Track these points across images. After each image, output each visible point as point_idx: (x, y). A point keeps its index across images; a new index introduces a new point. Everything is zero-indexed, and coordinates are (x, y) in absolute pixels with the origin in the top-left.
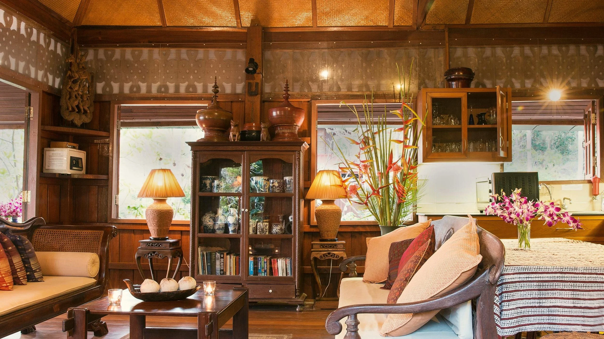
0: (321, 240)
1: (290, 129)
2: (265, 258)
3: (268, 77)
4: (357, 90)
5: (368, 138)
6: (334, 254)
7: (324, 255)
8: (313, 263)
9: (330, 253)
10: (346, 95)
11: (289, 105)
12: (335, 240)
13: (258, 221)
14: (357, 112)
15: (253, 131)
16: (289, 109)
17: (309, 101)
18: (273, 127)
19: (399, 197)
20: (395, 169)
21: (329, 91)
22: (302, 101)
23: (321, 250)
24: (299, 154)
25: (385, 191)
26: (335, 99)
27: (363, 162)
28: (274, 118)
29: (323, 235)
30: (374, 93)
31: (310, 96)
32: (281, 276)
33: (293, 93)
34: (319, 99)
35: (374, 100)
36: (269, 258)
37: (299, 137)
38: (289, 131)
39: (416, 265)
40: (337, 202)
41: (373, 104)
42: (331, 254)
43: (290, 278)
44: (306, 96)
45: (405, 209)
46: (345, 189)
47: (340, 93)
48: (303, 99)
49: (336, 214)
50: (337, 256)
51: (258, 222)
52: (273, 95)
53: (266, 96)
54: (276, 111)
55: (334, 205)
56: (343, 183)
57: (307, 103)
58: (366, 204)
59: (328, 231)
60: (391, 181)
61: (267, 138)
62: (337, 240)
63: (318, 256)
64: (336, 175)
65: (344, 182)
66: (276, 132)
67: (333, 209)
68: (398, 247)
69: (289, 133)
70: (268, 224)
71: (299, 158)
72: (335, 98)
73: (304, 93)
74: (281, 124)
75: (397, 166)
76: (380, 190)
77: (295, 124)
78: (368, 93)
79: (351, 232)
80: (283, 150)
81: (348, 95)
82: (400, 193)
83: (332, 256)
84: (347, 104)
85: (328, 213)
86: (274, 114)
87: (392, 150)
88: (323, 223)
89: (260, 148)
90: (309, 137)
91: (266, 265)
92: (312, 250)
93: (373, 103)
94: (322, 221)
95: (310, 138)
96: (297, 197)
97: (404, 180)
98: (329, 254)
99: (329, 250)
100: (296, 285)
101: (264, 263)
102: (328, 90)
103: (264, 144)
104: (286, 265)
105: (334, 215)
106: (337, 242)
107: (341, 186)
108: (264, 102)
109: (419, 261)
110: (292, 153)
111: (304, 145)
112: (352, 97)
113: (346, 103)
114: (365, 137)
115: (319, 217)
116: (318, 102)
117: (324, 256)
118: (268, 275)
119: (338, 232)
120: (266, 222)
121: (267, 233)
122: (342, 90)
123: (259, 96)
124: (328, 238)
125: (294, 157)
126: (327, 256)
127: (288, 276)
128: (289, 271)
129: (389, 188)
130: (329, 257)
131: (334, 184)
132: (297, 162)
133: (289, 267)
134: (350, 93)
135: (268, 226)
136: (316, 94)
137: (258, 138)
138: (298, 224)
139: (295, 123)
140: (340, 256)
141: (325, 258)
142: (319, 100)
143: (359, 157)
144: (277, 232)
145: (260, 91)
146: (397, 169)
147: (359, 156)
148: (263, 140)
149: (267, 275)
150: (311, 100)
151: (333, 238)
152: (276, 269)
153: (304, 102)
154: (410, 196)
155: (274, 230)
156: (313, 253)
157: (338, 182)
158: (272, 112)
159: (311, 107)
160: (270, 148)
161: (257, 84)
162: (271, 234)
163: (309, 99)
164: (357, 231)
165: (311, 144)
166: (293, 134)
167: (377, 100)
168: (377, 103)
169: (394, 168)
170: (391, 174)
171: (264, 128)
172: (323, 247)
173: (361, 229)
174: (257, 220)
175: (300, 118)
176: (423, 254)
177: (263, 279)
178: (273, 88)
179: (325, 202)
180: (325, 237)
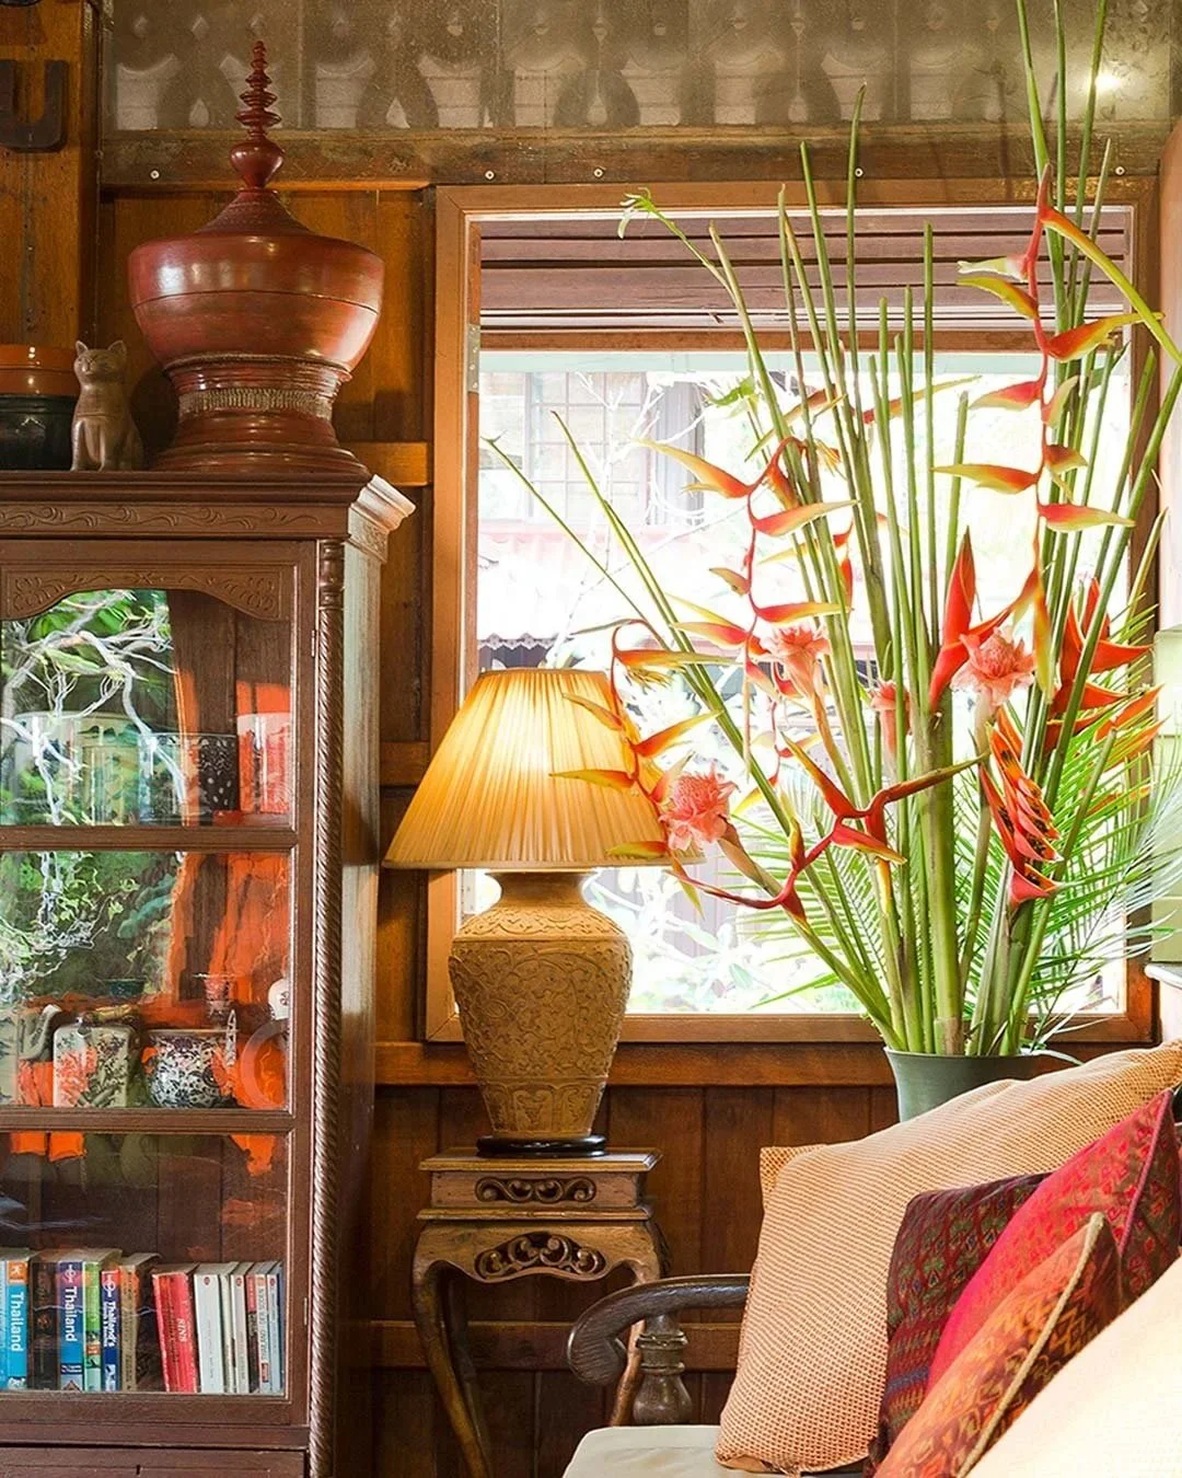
0: (492, 1149)
1: (276, 385)
2: (104, 1266)
3: (140, 23)
4: (751, 120)
5: (809, 448)
6: (574, 1247)
7: (502, 1250)
8: (426, 1301)
9: (546, 1237)
10: (673, 149)
11: (271, 218)
12: (583, 1150)
13: (56, 1015)
14: (733, 263)
15: (25, 401)
16: (272, 248)
17: (417, 194)
18: (165, 374)
19: (1019, 860)
20: (986, 670)
21: (560, 121)
22: (372, 193)
23: (486, 1214)
24: (338, 560)
25: (926, 819)
26: (598, 181)
27: (771, 614)
28: (165, 311)
29: (503, 1115)
30: (867, 140)
31: (426, 158)
32: (220, 1391)
33: (306, 135)
34: (489, 175)
35: (862, 183)
36: (132, 1268)
37: (344, 441)
38: (267, 401)
39: (996, 1398)
40: (593, 886)
41: (857, 212)
42: (553, 1244)
43: (272, 1407)
44: (395, 155)
45: (1067, 941)
46: (655, 797)
47: (631, 138)
48: (381, 176)
49: (592, 969)
50: (590, 1260)
51: (56, 1023)
52: (174, 147)
53: (125, 154)
54: (186, 262)
55: (583, 906)
56: (642, 760)
57: (402, 206)
58: (792, 904)
59: (532, 1089)
60: (963, 748)
61: (116, 452)
62: (594, 1147)
63: (462, 1258)
64: (592, 708)
65: (647, 748)
66: (185, 405)
67: (570, 934)
68: (947, 1226)
69: (267, 414)
70: (122, 1035)
71: (336, 591)
72: (598, 173)
73: (385, 136)
74: (215, 349)
75: (1006, 647)
76: (892, 810)
77: (315, 353)
78: (821, 135)
79: (705, 1088)
80: (228, 530)
81: (685, 151)
82: (1024, 832)
83: (556, 1256)
84: (668, 214)
85: (532, 965)
86: (171, 280)
87: (967, 537)
88: (502, 1030)
89: (65, 516)
90: (420, 440)
91: (118, 1313)
92: (425, 1215)
93: (859, 204)
94: (497, 1014)
95: (422, 447)
96: (320, 857)
97: (1051, 742)
98: (540, 1241)
99: (540, 1215)
100: (307, 1457)
101: (103, 1297)
102: (552, 111)
103: (95, 487)
104: (250, 1313)
105: (578, 975)
106: (599, 1161)
107: (626, 779)
108: (109, 195)
109: (1012, 1373)
110: (286, 552)
111: (364, 497)
112: (715, 168)
113: (660, 204)
114: (789, 444)
115: (474, 988)
116: (483, 197)
117: (505, 1258)
118: (131, 1387)
119: (608, 1089)
120: (111, 1022)
121: (120, 1100)
122: (648, 117)
123: (72, 156)
124: (532, 1134)
125: (302, 583)
126: (522, 1256)
127: (264, 1389)
128: (269, 1356)
129: (947, 796)
130: (539, 1264)
131: (578, 766)
132: (322, 617)
133: (267, 1327)
134: (697, 137)
135: (123, 1052)
136: (468, 143)
137: (55, 452)
138: (328, 1041)
139: (312, 346)
140: (614, 1260)
141: (512, 1271)
142: (486, 182)
143: (743, 585)
144: (182, 1095)
145: (77, 121)
146: (1006, 668)
147: (745, 574)
148: (89, 464)
149: (119, 1386)
150: (432, 186)
151: (566, 1133)
152: (184, 1339)
153: (387, 195)
154: (1099, 853)
155: (164, 1077)
156: (431, 1232)
157: (608, 750)
158: (154, 269)
159: (434, 231)
160: (138, 517)
161: (58, 72)
162: (150, 1101)
163: (418, 177)
164: (740, 1082)
165: (431, 486)
166: (296, 422)
167: (883, 185)
168: (882, 205)
169: (979, 661)
170: (966, 698)
171: (93, 378)
172: (500, 1196)
173: (774, 1073)
174: (51, 1010)
175: (346, 312)
176: (1047, 1316)
177: (94, 1409)
178: (175, 99)
179: (518, 887)
180: (514, 1128)
